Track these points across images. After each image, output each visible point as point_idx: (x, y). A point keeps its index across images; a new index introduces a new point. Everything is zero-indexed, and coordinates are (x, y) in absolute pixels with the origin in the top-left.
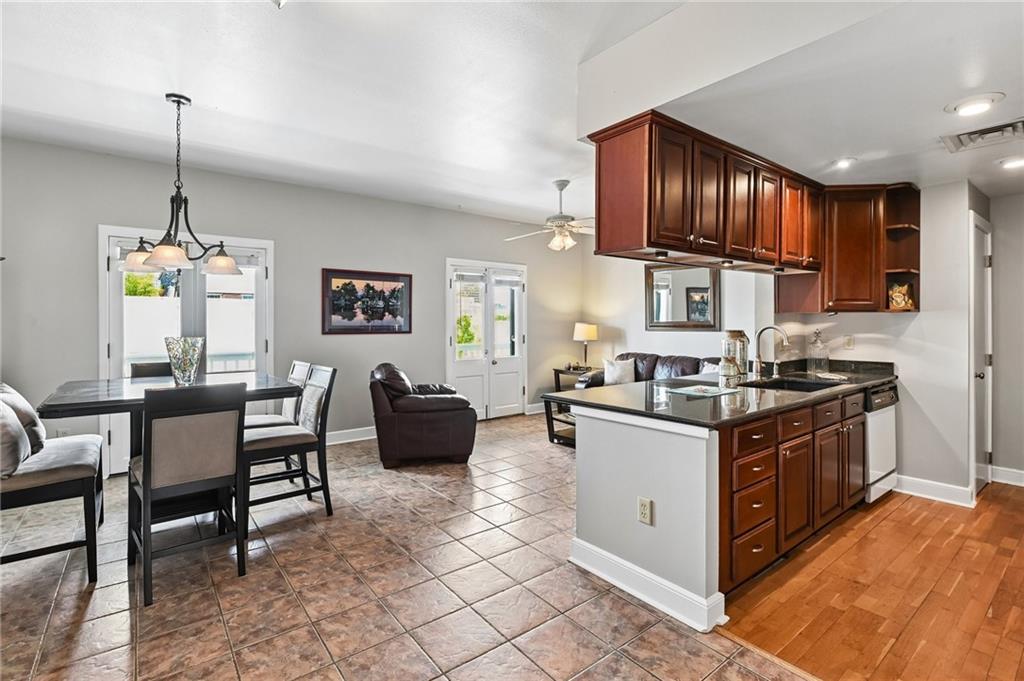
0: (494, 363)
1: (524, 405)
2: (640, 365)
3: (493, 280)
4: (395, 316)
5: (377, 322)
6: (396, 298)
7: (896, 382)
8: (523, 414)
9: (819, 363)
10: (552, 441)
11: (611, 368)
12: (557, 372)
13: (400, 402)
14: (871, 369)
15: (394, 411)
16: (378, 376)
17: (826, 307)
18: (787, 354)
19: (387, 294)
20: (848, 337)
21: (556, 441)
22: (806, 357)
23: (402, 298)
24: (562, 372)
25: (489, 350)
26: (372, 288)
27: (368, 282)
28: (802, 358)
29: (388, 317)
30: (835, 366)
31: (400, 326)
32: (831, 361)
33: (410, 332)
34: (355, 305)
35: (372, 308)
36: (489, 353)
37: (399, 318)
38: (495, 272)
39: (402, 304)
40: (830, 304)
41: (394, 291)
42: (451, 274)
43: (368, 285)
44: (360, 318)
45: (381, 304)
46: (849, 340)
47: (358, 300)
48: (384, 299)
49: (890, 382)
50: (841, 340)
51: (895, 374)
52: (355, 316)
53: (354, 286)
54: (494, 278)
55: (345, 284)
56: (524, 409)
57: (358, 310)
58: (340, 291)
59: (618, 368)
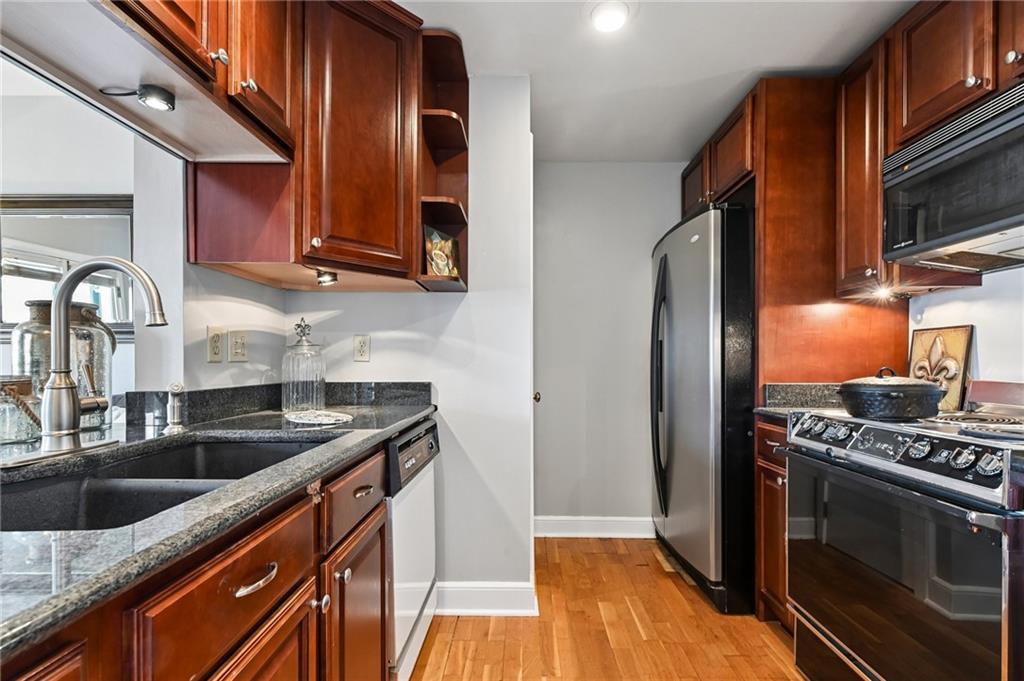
7: (436, 417)
9: (306, 392)
14: (396, 398)
17: (306, 250)
18: (234, 370)
20: (360, 338)
22: (284, 379)
28: (277, 382)
30: (335, 394)
32: (329, 385)
40: (316, 242)
46: (363, 344)
49: (426, 419)
50: (350, 343)
51: (433, 402)
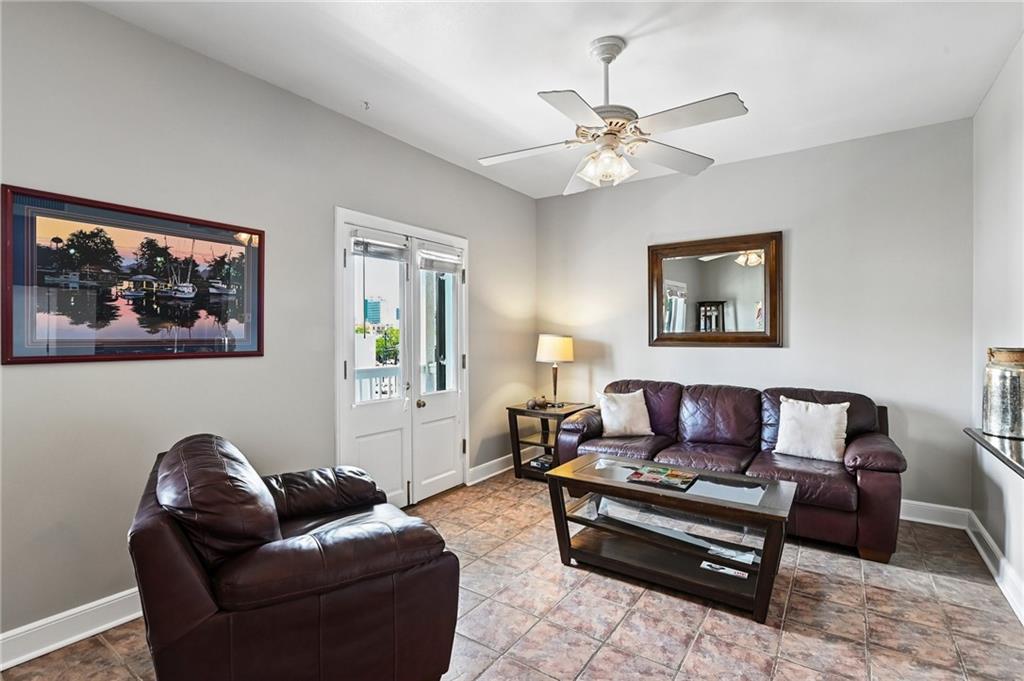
0: (420, 405)
1: (464, 469)
2: (654, 399)
3: (419, 260)
4: (222, 319)
5: (173, 332)
6: (226, 279)
8: (463, 485)
10: (566, 562)
11: (613, 408)
12: (513, 413)
13: (245, 577)
15: (221, 610)
16: (167, 496)
19: (203, 267)
21: (573, 561)
23: (240, 280)
24: (522, 413)
25: (412, 383)
26: (164, 252)
27: (152, 236)
29: (205, 322)
31: (232, 341)
33: (259, 353)
34: (114, 290)
35: (164, 299)
36: (412, 389)
37: (233, 324)
38: (421, 246)
39: (240, 293)
41: (220, 263)
42: (344, 240)
43: (150, 245)
44: (127, 323)
45: (188, 290)
47: (121, 276)
48: (196, 277)
52: (113, 316)
53: (109, 242)
54: (420, 255)
55: (81, 235)
56: (464, 478)
57: (121, 303)
58: (63, 252)
59: (624, 405)
